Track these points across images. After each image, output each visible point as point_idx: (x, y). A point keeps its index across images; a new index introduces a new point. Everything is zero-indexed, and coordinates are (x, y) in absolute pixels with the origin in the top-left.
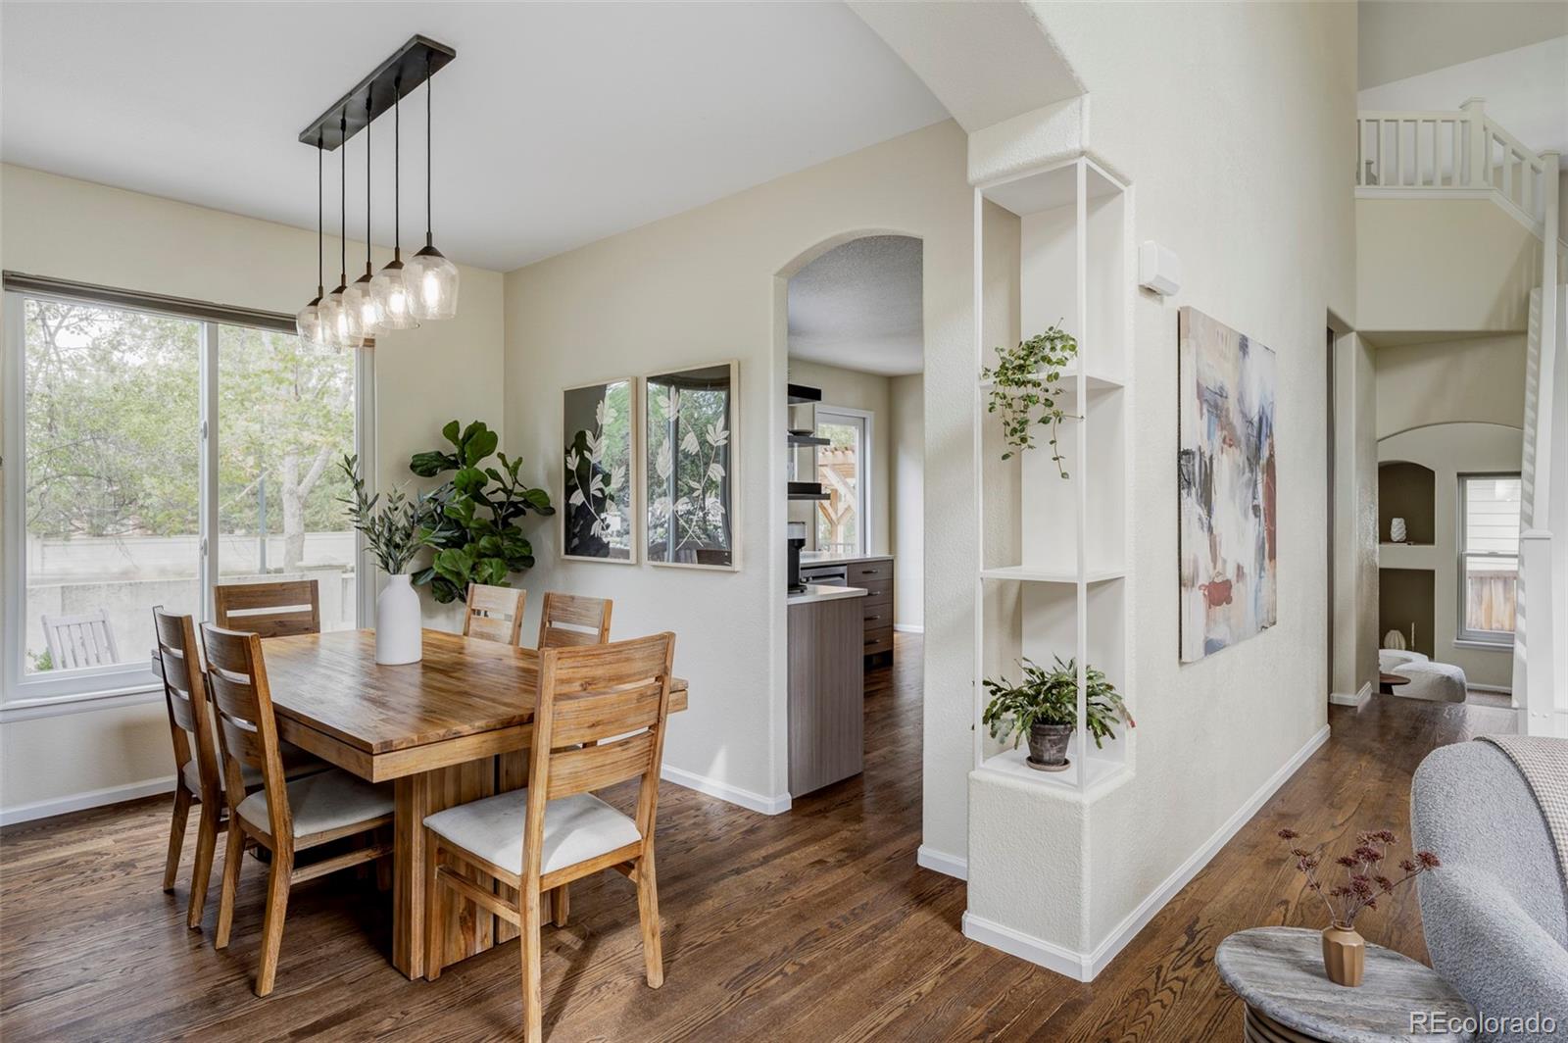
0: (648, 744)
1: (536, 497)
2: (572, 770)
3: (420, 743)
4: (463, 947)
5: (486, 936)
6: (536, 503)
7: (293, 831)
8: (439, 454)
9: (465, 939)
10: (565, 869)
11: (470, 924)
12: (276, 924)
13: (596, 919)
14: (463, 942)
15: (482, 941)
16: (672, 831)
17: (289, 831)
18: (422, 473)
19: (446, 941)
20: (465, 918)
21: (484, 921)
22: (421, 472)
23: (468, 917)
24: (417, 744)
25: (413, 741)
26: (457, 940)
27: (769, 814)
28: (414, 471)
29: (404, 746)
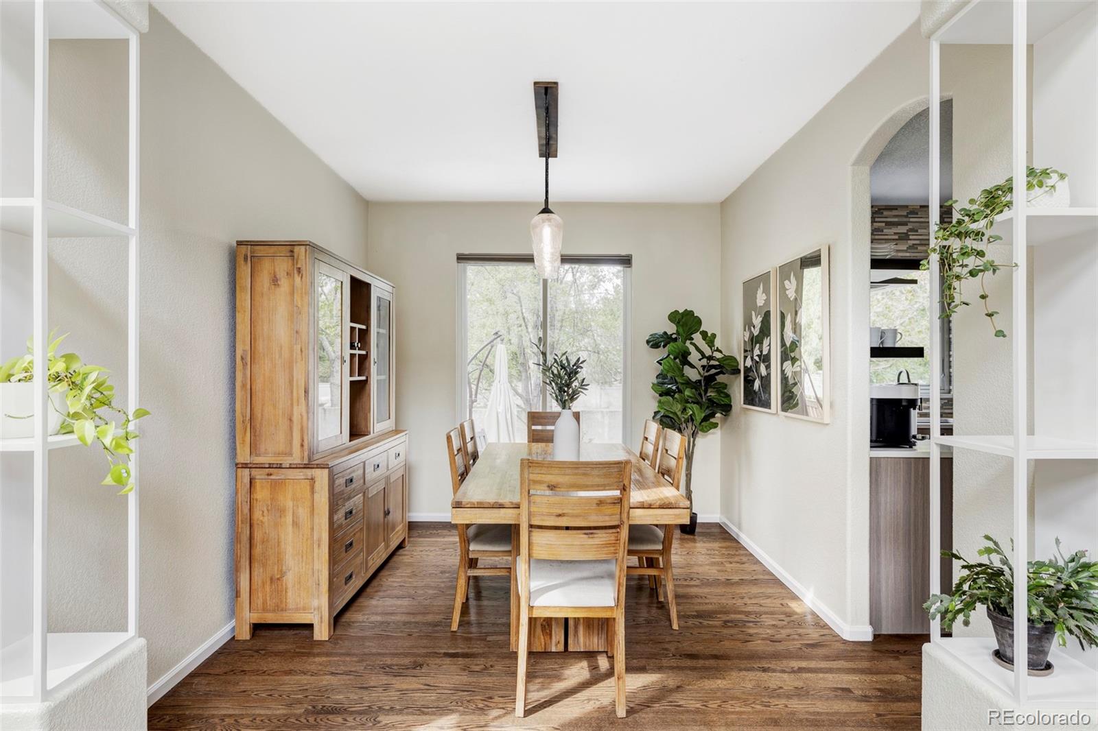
0: (613, 538)
1: (728, 361)
2: (548, 542)
3: (479, 506)
4: (543, 643)
5: (559, 642)
6: (728, 366)
7: (469, 546)
8: (665, 333)
9: (544, 639)
10: (549, 607)
11: (548, 631)
12: (459, 594)
13: (635, 661)
14: (543, 640)
15: (556, 645)
16: (751, 624)
17: (467, 546)
18: (653, 347)
19: (532, 636)
20: (545, 627)
21: (557, 633)
22: (652, 345)
23: (547, 627)
24: (476, 506)
25: (474, 504)
26: (539, 638)
27: (844, 638)
28: (648, 345)
29: (468, 506)
